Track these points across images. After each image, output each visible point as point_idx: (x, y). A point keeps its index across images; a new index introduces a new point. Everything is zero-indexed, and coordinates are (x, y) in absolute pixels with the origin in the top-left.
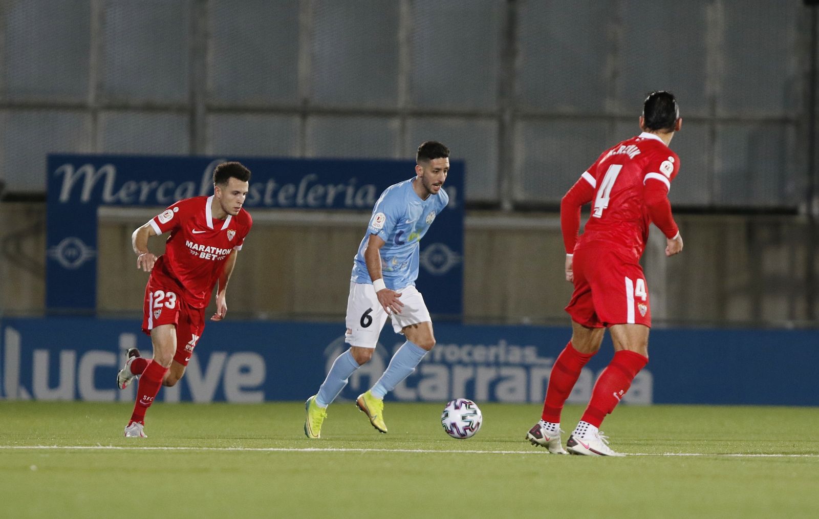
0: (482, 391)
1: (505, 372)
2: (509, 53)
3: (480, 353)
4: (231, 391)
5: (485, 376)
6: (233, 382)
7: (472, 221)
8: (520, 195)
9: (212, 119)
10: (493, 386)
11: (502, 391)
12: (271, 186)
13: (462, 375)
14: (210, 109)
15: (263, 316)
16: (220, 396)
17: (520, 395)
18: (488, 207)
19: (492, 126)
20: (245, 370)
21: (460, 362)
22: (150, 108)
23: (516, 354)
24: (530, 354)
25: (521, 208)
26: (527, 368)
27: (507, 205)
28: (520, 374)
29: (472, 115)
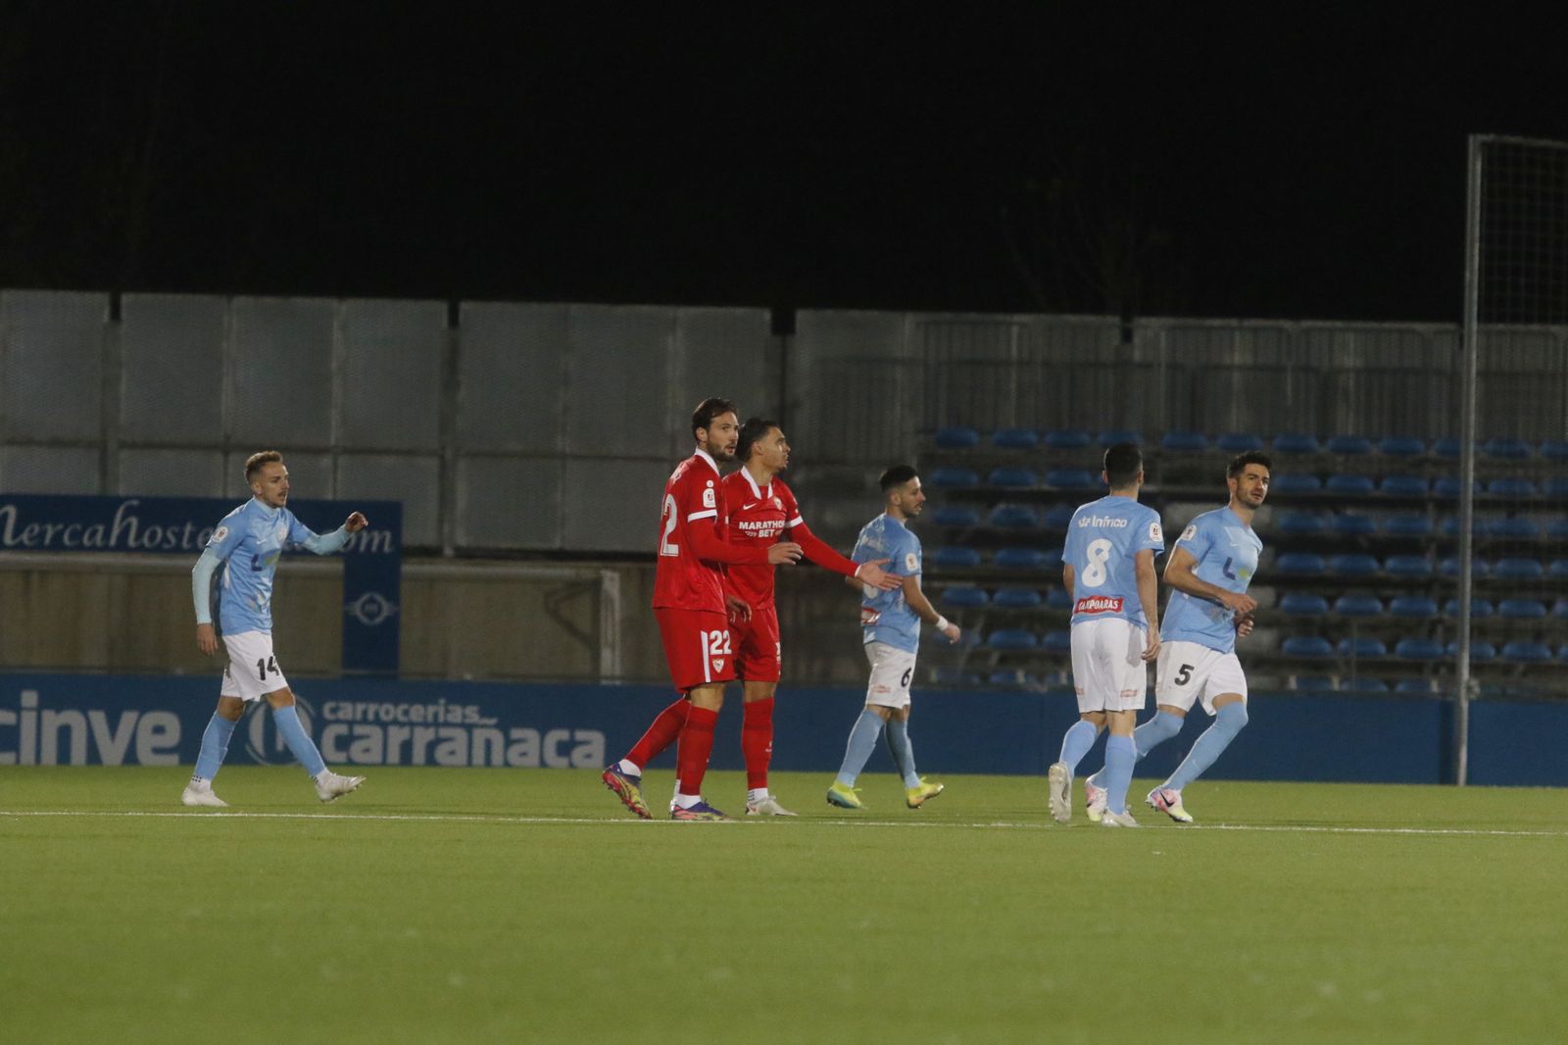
0: (419, 754)
1: (444, 732)
2: (450, 384)
3: (417, 712)
4: (144, 753)
5: (421, 737)
6: (146, 742)
7: (409, 568)
8: (462, 541)
9: (124, 455)
10: (431, 747)
11: (441, 753)
12: (188, 528)
13: (397, 735)
14: (124, 445)
15: (179, 671)
16: (131, 757)
17: (461, 758)
18: (431, 553)
19: (433, 464)
20: (159, 730)
21: (395, 722)
22: (56, 443)
23: (456, 714)
24: (472, 713)
25: (465, 554)
26: (469, 728)
27: (448, 551)
28: (460, 735)
29: (410, 453)
